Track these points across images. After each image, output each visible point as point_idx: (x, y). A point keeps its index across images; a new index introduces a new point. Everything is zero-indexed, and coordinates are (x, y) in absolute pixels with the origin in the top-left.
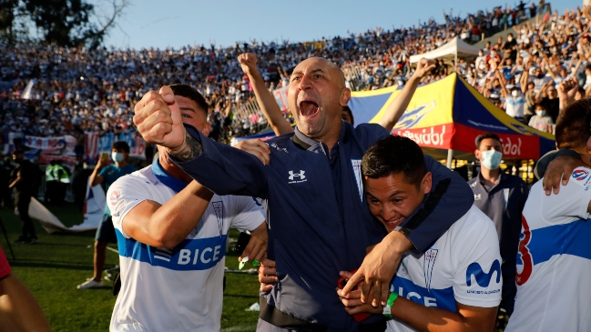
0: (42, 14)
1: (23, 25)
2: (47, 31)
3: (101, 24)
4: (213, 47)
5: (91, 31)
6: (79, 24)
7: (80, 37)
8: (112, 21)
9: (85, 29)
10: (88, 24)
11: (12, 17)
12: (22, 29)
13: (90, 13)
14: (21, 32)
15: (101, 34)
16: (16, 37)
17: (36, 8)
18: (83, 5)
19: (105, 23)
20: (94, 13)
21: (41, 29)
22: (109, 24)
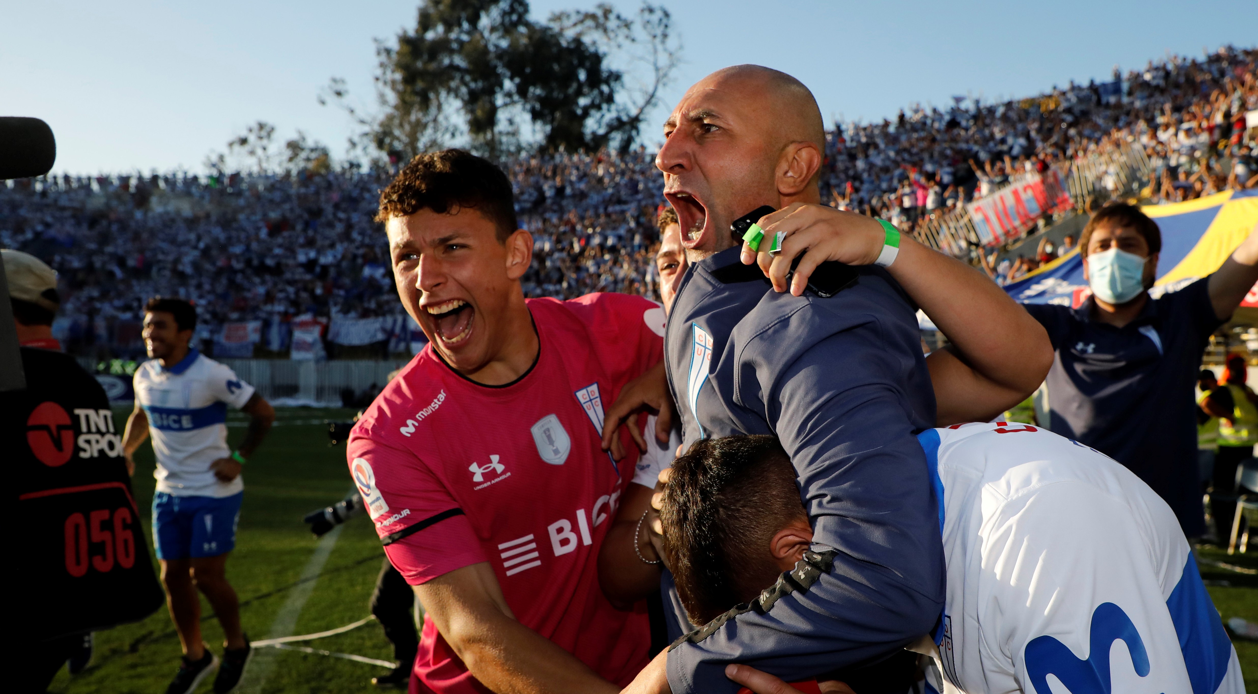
0: (539, 99)
1: (511, 122)
2: (548, 128)
3: (634, 103)
4: (838, 127)
5: (619, 119)
6: (599, 108)
7: (601, 131)
8: (652, 96)
9: (609, 115)
10: (613, 107)
11: (493, 111)
12: (510, 129)
13: (616, 86)
14: (508, 134)
15: (634, 123)
16: (501, 143)
17: (531, 89)
18: (605, 75)
19: (641, 102)
20: (623, 86)
21: (539, 125)
22: (648, 102)
